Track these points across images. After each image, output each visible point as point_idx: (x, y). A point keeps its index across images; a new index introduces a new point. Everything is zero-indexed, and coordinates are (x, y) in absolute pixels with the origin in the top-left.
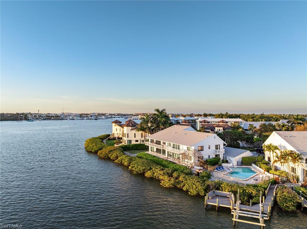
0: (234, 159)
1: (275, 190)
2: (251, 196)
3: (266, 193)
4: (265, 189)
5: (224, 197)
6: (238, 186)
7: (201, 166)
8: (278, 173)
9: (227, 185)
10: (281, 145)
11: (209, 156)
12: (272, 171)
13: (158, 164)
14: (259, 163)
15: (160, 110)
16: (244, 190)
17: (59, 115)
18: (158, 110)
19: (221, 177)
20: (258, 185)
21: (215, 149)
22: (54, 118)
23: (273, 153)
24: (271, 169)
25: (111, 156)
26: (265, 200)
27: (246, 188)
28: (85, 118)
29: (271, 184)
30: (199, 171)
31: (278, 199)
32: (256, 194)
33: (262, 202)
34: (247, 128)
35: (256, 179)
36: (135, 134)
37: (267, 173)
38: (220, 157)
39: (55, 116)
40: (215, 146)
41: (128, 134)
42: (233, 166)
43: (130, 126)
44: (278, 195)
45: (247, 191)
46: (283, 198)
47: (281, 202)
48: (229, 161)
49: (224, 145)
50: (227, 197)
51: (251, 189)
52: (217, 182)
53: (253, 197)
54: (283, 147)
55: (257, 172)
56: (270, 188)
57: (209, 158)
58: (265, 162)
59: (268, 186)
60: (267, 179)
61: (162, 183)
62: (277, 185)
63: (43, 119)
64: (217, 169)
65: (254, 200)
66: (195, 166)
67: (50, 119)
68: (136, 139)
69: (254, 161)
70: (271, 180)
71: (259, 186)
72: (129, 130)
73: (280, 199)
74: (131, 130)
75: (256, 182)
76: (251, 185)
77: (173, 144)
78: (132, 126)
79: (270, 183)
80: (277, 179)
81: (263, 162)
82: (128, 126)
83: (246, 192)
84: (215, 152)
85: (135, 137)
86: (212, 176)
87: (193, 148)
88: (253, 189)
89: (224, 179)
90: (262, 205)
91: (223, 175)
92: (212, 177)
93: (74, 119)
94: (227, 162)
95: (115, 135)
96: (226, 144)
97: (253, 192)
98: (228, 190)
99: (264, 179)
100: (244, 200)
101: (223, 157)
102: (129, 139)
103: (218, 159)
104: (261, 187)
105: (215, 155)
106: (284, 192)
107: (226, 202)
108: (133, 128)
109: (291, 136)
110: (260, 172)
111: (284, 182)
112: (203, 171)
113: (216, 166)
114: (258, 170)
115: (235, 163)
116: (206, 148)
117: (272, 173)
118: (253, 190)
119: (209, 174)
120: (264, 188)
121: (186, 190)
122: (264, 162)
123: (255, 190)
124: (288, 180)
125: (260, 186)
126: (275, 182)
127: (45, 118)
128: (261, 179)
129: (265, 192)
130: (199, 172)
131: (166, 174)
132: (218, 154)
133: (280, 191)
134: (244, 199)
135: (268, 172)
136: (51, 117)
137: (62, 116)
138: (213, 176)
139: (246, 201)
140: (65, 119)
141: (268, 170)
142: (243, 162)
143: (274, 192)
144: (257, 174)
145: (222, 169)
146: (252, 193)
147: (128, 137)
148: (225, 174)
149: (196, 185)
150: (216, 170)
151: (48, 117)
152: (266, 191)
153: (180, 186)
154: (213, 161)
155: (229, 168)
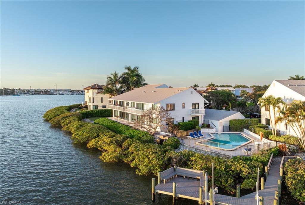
0: (219, 123)
1: (281, 166)
2: (239, 176)
3: (266, 171)
4: (265, 164)
5: (191, 180)
6: (218, 160)
7: (169, 132)
8: (282, 139)
9: (200, 158)
10: (286, 98)
11: (183, 118)
12: (273, 137)
13: (111, 130)
14: (253, 127)
15: (132, 68)
16: (227, 167)
17: (48, 90)
18: (129, 69)
19: (194, 145)
20: (251, 158)
21: (191, 108)
22: (43, 93)
23: (274, 108)
24: (272, 134)
25: (63, 123)
26: (264, 184)
27: (232, 162)
28: (75, 94)
29: (273, 156)
30: (164, 137)
31: (289, 183)
32: (249, 173)
33: (260, 188)
34: (239, 95)
35: (249, 148)
36: (102, 98)
37: (266, 140)
38: (200, 120)
39: (44, 91)
40: (191, 104)
41: (93, 98)
42: (216, 132)
43: (96, 89)
44: (289, 175)
45: (233, 168)
46: (299, 180)
47: (295, 188)
48: (211, 125)
49: (205, 104)
50: (195, 179)
51: (240, 165)
52: (185, 154)
53: (244, 179)
54: (289, 100)
55: (250, 138)
56: (273, 163)
57: (183, 121)
58: (262, 126)
59: (269, 159)
60: (266, 148)
61: (103, 155)
62: (283, 157)
63: (31, 94)
64: (192, 135)
65: (245, 184)
66: (161, 132)
67: (39, 94)
68: (104, 104)
69: (246, 125)
70: (273, 150)
71: (253, 159)
72: (95, 93)
73: (292, 182)
74: (97, 93)
75: (249, 152)
76: (240, 158)
77: (137, 103)
78: (98, 89)
79: (271, 154)
80: (283, 148)
81: (258, 126)
82: (93, 89)
83: (230, 170)
84: (191, 113)
85: (102, 102)
86: (181, 144)
87: (159, 105)
88: (244, 164)
89: (198, 149)
90: (261, 198)
91: (199, 143)
92: (181, 146)
93: (64, 94)
94: (208, 126)
95: (87, 103)
96: (208, 102)
97: (243, 169)
98: (201, 166)
99: (261, 148)
100: (226, 185)
101: (204, 120)
102: (95, 104)
103: (195, 123)
104: (256, 160)
105: (192, 117)
106: (297, 170)
107: (193, 189)
108: (100, 90)
109: (300, 85)
110: (255, 138)
111: (293, 153)
112: (169, 138)
113: (191, 131)
114: (252, 137)
115: (220, 129)
116: (178, 107)
117: (273, 139)
118: (243, 167)
119: (177, 141)
120: (262, 163)
121: (135, 166)
122: (260, 126)
123: (247, 166)
124: (301, 149)
125: (255, 158)
126: (279, 153)
127: (34, 93)
128: (256, 147)
129: (264, 169)
130: (164, 139)
131: (114, 142)
132: (195, 115)
133: (290, 167)
134: (227, 182)
135: (267, 138)
136: (40, 92)
137: (52, 91)
138: (183, 145)
139: (230, 185)
140: (55, 94)
141: (267, 136)
142: (232, 126)
143: (281, 170)
144: (250, 141)
145: (199, 135)
146: (241, 171)
147: (93, 102)
148: (202, 142)
149: (149, 158)
150: (190, 136)
151: (38, 92)
152: (266, 168)
153: (128, 160)
154: (188, 124)
155: (210, 134)
